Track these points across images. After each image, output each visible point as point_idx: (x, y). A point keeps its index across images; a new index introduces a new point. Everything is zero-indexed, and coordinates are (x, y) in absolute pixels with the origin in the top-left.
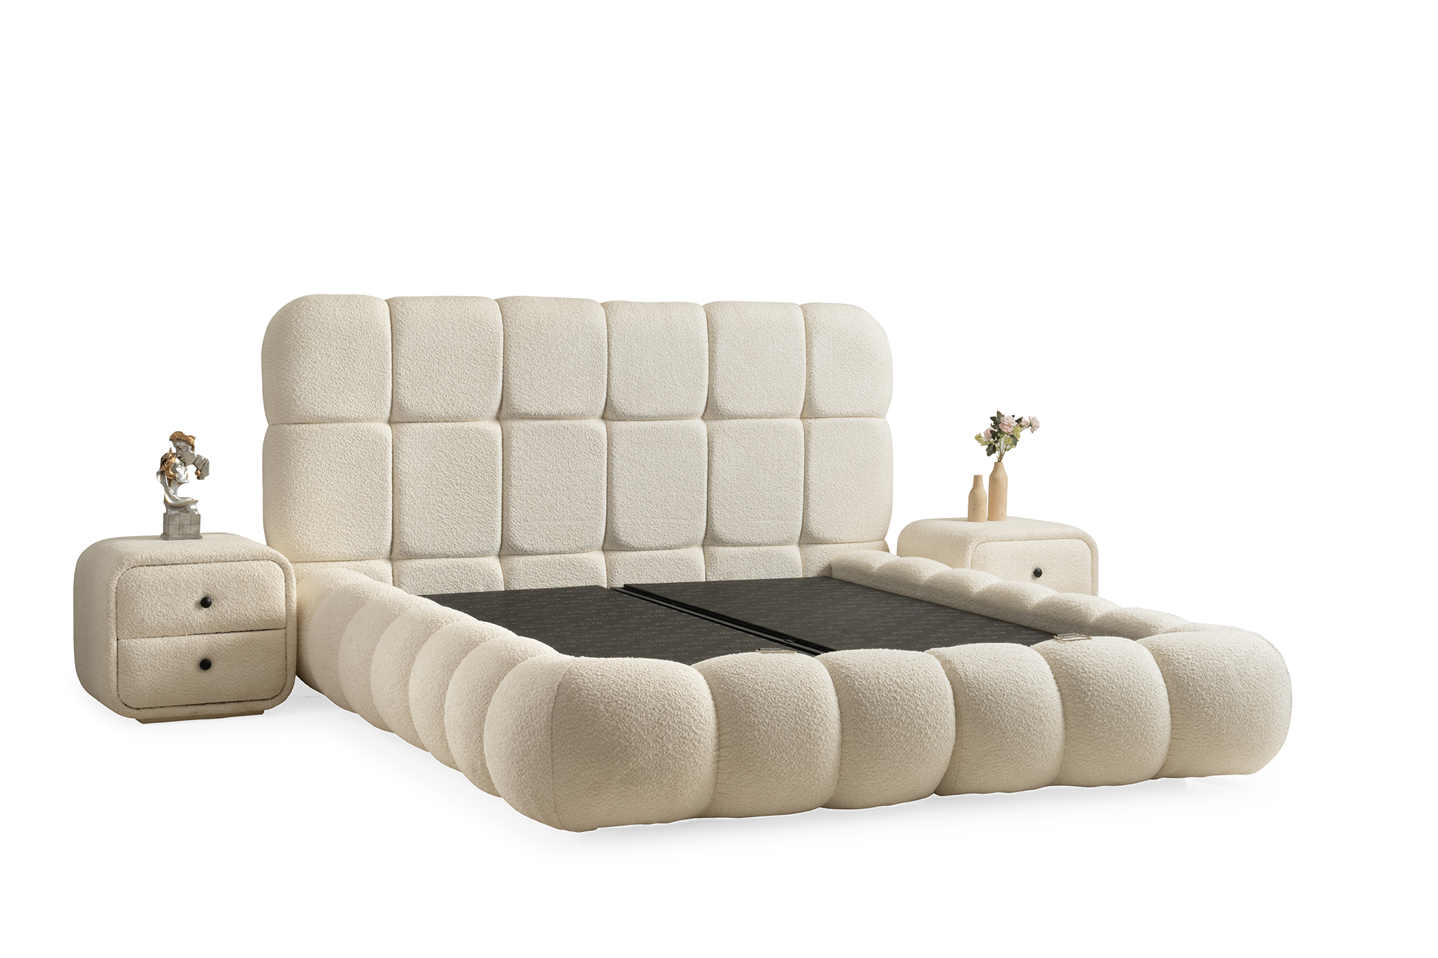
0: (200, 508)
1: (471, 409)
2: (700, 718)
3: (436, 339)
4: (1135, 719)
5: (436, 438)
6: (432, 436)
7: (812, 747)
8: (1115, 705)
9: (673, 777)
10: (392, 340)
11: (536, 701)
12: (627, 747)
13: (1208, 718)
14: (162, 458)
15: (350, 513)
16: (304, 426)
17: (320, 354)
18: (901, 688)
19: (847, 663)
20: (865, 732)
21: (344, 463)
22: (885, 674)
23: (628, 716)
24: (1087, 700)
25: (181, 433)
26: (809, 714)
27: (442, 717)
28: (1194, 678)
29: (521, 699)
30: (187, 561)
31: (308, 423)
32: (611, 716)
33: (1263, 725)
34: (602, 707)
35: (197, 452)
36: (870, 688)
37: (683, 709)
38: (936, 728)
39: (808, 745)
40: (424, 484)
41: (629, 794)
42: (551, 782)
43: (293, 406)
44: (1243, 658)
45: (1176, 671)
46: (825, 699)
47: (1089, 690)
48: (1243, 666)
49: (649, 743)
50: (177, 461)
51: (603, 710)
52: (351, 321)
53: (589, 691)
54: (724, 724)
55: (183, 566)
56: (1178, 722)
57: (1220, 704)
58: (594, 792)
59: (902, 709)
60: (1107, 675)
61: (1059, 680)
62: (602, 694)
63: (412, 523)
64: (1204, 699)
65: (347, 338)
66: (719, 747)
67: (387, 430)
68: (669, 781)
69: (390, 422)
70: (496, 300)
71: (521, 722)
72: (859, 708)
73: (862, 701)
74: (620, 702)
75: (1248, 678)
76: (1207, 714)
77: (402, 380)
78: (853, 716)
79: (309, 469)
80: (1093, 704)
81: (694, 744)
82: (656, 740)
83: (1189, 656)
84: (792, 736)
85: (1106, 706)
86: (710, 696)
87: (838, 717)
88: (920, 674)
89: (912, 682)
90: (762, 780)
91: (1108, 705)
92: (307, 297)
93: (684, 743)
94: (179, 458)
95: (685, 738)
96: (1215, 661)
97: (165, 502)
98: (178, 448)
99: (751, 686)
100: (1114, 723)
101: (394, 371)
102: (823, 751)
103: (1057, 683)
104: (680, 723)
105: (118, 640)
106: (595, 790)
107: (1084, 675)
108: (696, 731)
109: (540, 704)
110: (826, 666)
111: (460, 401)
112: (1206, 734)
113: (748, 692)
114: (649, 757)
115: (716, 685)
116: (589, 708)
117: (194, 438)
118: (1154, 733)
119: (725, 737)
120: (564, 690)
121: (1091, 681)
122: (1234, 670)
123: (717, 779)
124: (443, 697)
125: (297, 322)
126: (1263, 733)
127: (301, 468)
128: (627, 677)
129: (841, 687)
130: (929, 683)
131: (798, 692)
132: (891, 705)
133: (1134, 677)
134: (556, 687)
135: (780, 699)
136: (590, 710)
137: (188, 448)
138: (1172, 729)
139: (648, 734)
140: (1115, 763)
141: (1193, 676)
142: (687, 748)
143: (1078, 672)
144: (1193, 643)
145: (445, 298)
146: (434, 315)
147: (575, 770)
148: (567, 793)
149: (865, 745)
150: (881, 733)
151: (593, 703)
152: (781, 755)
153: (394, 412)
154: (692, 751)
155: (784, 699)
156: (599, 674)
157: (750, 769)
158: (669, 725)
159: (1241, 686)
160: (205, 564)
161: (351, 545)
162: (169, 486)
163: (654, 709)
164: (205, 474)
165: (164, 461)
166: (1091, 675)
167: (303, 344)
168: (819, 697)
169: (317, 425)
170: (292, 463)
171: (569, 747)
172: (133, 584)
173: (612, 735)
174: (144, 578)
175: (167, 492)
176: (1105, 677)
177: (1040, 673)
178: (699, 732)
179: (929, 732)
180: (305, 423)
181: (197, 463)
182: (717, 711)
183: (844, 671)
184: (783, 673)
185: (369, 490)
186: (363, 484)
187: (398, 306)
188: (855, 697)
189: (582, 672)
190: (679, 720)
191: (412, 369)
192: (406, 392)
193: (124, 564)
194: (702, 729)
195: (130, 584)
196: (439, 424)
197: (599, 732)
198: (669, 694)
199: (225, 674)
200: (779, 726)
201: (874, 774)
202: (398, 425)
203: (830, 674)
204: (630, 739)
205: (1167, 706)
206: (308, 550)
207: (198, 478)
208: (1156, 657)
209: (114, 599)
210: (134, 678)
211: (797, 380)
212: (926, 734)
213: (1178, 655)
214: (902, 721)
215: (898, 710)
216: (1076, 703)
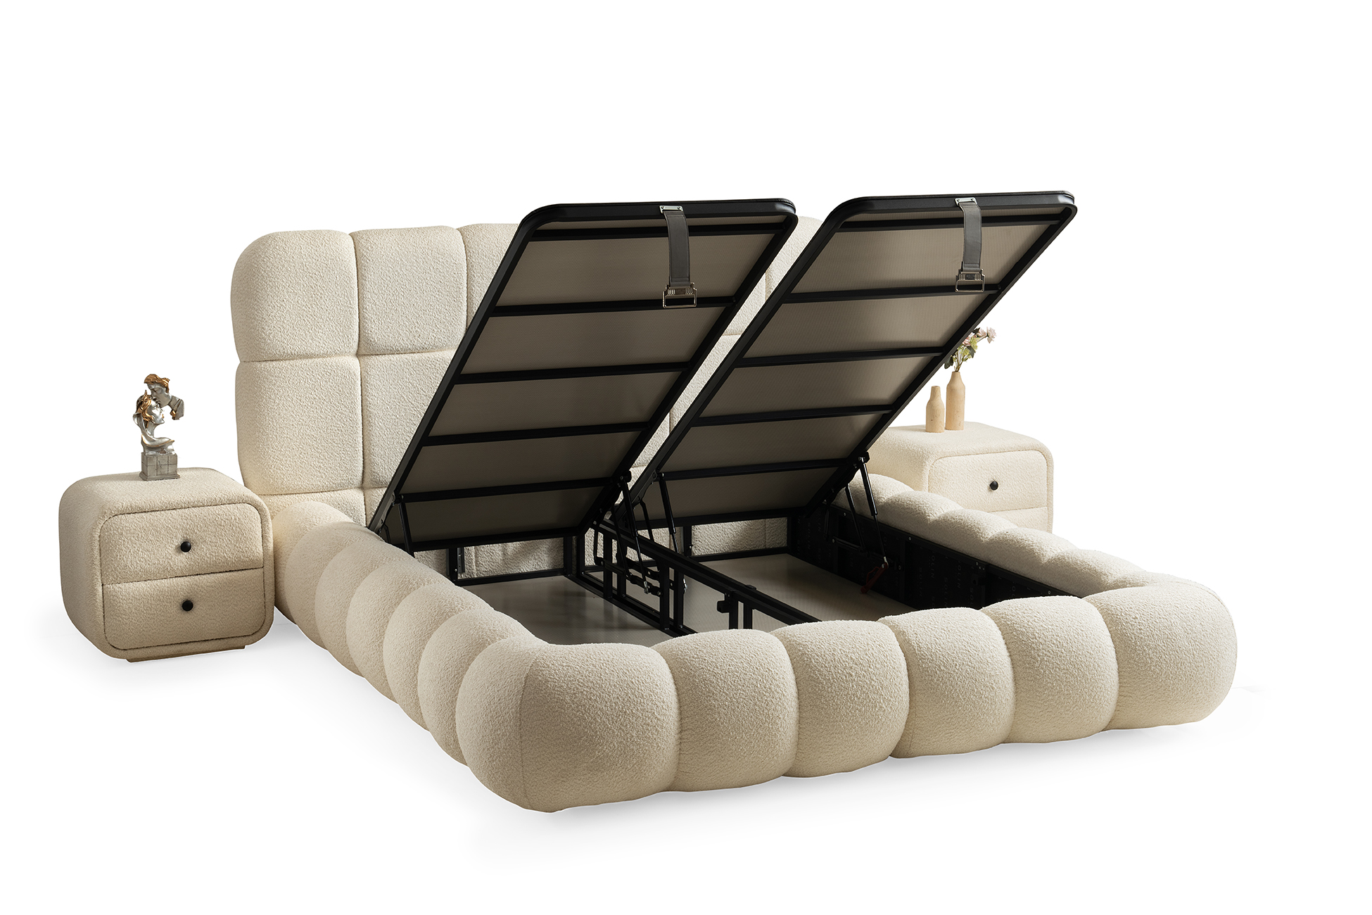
0: (176, 448)
1: (437, 340)
2: (662, 704)
3: (401, 273)
4: (1083, 681)
5: (403, 370)
6: (399, 367)
7: (770, 726)
8: (1064, 669)
9: (638, 761)
10: (358, 275)
11: (505, 692)
12: (592, 736)
14: (138, 401)
15: (322, 446)
16: (274, 363)
17: (288, 292)
18: (856, 664)
19: (804, 640)
20: (822, 709)
21: (315, 398)
22: (840, 650)
23: (593, 706)
24: (1037, 665)
25: (155, 375)
26: (767, 694)
27: (416, 685)
28: (1142, 638)
29: (490, 688)
30: (166, 507)
31: (278, 360)
32: (577, 707)
33: (1208, 679)
34: (568, 699)
35: (171, 393)
36: (827, 665)
37: (646, 696)
38: (890, 701)
39: (767, 725)
40: (393, 415)
41: (596, 780)
42: (521, 770)
43: (263, 345)
44: (1189, 615)
45: (1124, 631)
46: (783, 678)
47: (1039, 656)
48: (1189, 624)
49: (613, 732)
50: (153, 403)
51: (569, 701)
52: (317, 258)
53: (555, 682)
54: (685, 707)
55: (162, 512)
56: (1125, 680)
57: (1167, 662)
58: (562, 779)
59: (858, 685)
60: (1056, 640)
61: (1010, 646)
62: (567, 685)
63: (382, 453)
65: (314, 276)
66: (681, 730)
67: (354, 364)
68: (633, 766)
69: (358, 355)
70: (458, 229)
71: (491, 711)
72: (815, 686)
73: (818, 678)
74: (585, 692)
76: (1154, 673)
77: (369, 314)
78: (809, 693)
79: (281, 405)
80: (1042, 668)
81: (657, 730)
82: (620, 729)
83: (1137, 616)
84: (751, 717)
85: (1055, 671)
86: (672, 681)
87: (795, 695)
88: (874, 648)
89: (867, 657)
90: (723, 759)
91: (1057, 669)
92: (273, 234)
93: (648, 729)
94: (154, 400)
95: (648, 725)
97: (143, 442)
98: (153, 390)
99: (711, 670)
100: (1063, 687)
101: (361, 306)
102: (781, 729)
103: (1008, 648)
104: (643, 710)
105: (103, 585)
106: (563, 777)
107: (1034, 640)
108: (659, 717)
109: (509, 695)
110: (783, 643)
111: (426, 333)
113: (708, 676)
114: (614, 745)
115: (677, 669)
116: (556, 700)
117: (168, 380)
118: (1102, 693)
119: (687, 720)
120: (531, 682)
121: (1041, 646)
122: (1180, 628)
123: (679, 760)
124: (416, 666)
125: (264, 261)
126: (1208, 687)
127: (273, 404)
128: (591, 667)
129: (799, 665)
130: (883, 657)
131: (756, 673)
132: (847, 681)
133: (1082, 640)
134: (523, 679)
135: (739, 682)
136: (557, 702)
137: (162, 390)
138: (1120, 687)
139: (613, 723)
140: (1064, 723)
141: (1141, 636)
142: (650, 734)
143: (1028, 638)
144: (1141, 601)
145: (409, 230)
146: (398, 249)
147: (543, 759)
148: (536, 780)
149: (822, 721)
150: (837, 709)
151: (559, 695)
152: (741, 735)
153: (361, 346)
154: (655, 736)
155: (743, 681)
156: (565, 664)
157: (711, 749)
158: (633, 713)
159: (1187, 644)
160: (183, 510)
161: (324, 477)
162: (146, 427)
163: (618, 698)
164: (180, 414)
165: (140, 403)
166: (1041, 640)
167: (271, 283)
168: (776, 677)
169: (287, 362)
170: (264, 400)
171: (537, 737)
172: (115, 532)
173: (578, 725)
174: (126, 526)
175: (144, 433)
176: (1055, 642)
177: (992, 640)
178: (662, 718)
179: (883, 706)
180: (276, 360)
181: (172, 403)
182: (678, 695)
183: (801, 648)
184: (742, 655)
185: (339, 423)
186: (333, 418)
187: (363, 241)
188: (812, 675)
189: (548, 663)
190: (642, 708)
191: (378, 303)
192: (373, 326)
193: (105, 513)
194: (665, 715)
195: (112, 532)
196: (406, 356)
197: (565, 723)
198: (632, 682)
199: (207, 614)
200: (738, 708)
201: (830, 747)
202: (366, 358)
203: (788, 651)
204: (596, 728)
205: (1115, 666)
206: (282, 484)
207: (174, 418)
208: (1105, 617)
209: (98, 547)
210: (119, 621)
211: (757, 296)
212: (881, 707)
213: (1126, 614)
214: (857, 697)
215: (853, 686)
216: (1026, 668)
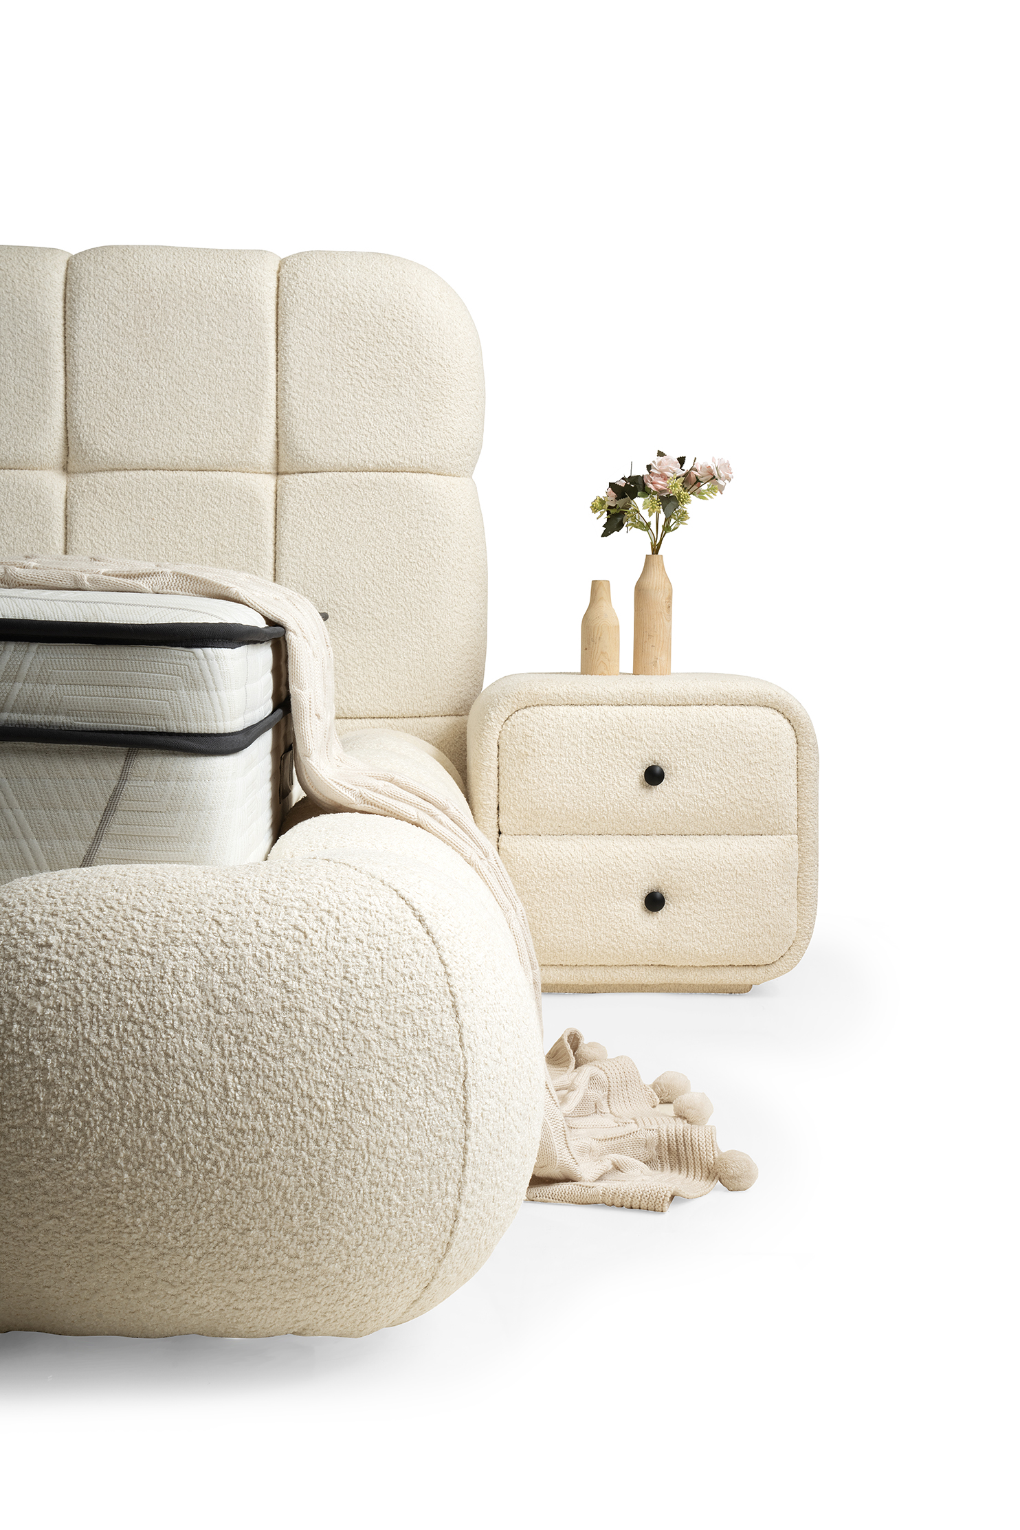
13: (58, 1151)
48: (236, 979)
57: (109, 1102)
64: (48, 1085)
75: (241, 1019)
76: (58, 1137)
96: (135, 959)
112: (55, 1204)
211: (252, 395)
